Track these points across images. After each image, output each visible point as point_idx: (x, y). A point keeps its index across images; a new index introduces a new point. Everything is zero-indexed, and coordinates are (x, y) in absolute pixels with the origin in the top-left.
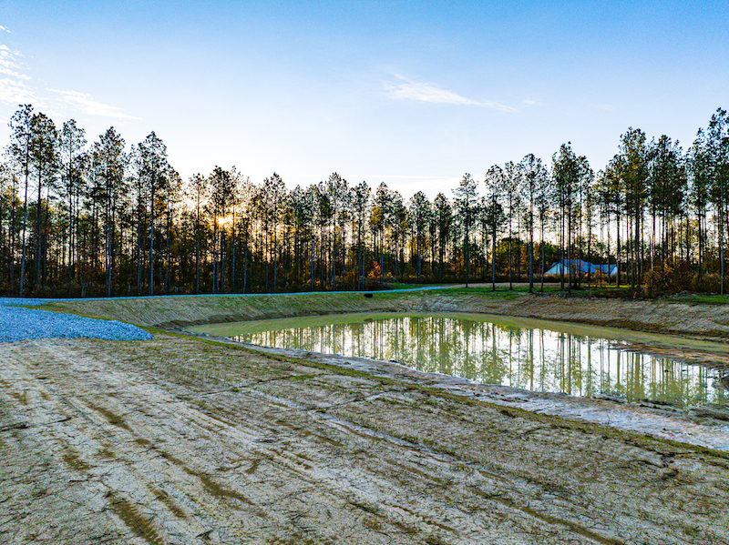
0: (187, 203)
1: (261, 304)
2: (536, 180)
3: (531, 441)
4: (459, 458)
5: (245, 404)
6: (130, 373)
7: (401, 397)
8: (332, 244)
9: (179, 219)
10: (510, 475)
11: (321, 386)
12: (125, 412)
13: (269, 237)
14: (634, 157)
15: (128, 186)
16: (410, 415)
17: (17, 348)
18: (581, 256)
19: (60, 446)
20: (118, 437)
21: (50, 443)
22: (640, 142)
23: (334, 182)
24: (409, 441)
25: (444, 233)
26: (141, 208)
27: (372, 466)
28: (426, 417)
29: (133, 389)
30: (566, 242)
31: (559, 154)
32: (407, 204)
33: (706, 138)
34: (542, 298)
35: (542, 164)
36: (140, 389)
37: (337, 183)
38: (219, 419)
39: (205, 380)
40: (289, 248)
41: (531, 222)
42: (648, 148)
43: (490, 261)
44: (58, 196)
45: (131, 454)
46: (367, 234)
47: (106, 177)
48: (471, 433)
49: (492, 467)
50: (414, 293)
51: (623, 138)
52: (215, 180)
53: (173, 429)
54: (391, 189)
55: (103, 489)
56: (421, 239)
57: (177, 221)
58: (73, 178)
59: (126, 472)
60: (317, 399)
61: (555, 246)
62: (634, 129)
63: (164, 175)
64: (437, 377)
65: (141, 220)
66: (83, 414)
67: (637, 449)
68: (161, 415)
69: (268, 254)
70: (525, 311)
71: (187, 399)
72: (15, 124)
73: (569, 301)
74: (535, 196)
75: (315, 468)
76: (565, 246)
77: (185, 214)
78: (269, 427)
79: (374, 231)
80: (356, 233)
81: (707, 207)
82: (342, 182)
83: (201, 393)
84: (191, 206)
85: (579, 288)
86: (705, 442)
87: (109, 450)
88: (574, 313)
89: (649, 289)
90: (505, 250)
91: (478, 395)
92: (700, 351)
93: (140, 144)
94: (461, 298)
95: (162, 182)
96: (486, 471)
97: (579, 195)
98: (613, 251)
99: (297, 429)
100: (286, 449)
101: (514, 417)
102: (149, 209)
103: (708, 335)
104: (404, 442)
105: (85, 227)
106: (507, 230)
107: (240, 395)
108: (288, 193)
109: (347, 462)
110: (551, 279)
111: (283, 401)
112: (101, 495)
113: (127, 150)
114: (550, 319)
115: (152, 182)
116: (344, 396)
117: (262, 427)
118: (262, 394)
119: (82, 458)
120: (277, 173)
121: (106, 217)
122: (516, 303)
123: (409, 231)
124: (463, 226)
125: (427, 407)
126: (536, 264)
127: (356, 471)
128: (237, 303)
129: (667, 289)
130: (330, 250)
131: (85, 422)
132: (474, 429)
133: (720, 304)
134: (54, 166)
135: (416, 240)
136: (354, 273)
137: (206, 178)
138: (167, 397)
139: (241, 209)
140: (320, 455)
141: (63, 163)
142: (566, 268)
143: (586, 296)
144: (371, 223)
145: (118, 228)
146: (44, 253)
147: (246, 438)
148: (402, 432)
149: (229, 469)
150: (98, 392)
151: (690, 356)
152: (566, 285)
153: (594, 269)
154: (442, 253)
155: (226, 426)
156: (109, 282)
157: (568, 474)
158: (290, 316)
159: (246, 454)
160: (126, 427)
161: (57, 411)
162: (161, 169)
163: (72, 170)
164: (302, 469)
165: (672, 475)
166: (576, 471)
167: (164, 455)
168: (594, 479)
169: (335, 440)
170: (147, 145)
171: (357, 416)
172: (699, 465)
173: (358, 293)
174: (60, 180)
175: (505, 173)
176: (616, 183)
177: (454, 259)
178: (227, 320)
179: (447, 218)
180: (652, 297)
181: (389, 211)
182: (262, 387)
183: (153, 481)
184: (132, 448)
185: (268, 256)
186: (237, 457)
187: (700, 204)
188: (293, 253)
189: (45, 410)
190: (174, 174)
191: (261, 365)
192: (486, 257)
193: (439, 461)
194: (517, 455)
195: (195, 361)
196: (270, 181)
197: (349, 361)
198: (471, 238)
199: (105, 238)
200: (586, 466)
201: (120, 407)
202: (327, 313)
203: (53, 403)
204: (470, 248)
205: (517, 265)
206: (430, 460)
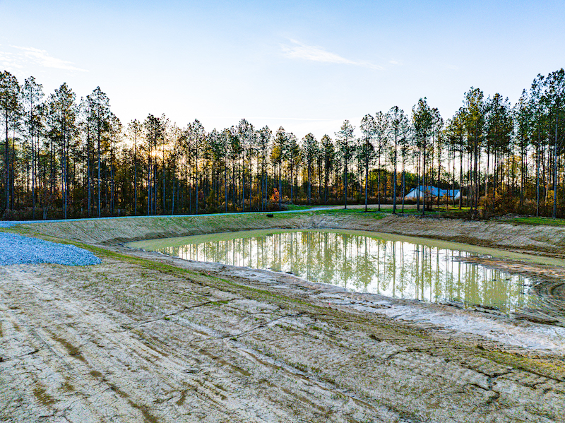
0: (126, 142)
1: (186, 224)
2: (400, 127)
3: (392, 366)
4: (338, 387)
5: (175, 333)
6: (85, 302)
7: (295, 323)
8: (242, 173)
9: (120, 154)
10: (375, 402)
12: (81, 343)
13: (192, 170)
14: (475, 110)
15: (79, 129)
16: (301, 341)
18: (433, 183)
19: (30, 380)
20: (76, 370)
21: (23, 376)
22: (479, 99)
23: (243, 126)
24: (301, 370)
25: (329, 166)
26: (90, 145)
27: (273, 395)
28: (314, 343)
29: (86, 318)
30: (421, 172)
31: (417, 106)
32: (300, 143)
33: (529, 96)
34: (402, 218)
35: (404, 114)
36: (92, 318)
37: (245, 127)
38: (155, 349)
39: (144, 308)
40: (208, 176)
41: (395, 158)
42: (485, 104)
43: (364, 186)
44: (22, 138)
45: (87, 387)
46: (269, 166)
47: (61, 123)
48: (348, 359)
49: (362, 395)
50: (306, 213)
51: (467, 95)
52: (148, 125)
53: (119, 360)
54: (287, 131)
56: (311, 169)
57: (119, 156)
58: (34, 123)
59: (84, 406)
60: (231, 326)
61: (413, 175)
62: (475, 88)
63: (107, 121)
64: (322, 287)
65: (90, 155)
66: (49, 347)
67: (470, 372)
68: (110, 346)
69: (192, 182)
70: (390, 229)
71: (130, 329)
73: (423, 220)
74: (399, 139)
75: (229, 399)
76: (421, 175)
77: (124, 151)
78: (193, 356)
79: (275, 164)
80: (260, 165)
81: (528, 147)
82: (249, 126)
83: (140, 322)
84: (130, 145)
85: (431, 210)
86: (521, 341)
87: (70, 383)
88: (427, 230)
89: (483, 211)
90: (375, 178)
91: (353, 303)
92: (519, 262)
93: (88, 97)
94: (341, 217)
95: (107, 127)
96: (358, 398)
97: (432, 139)
98: (457, 179)
99: (215, 358)
100: (206, 380)
101: (380, 341)
102: (96, 146)
103: (526, 249)
104: (297, 370)
105: (45, 162)
106: (377, 163)
107: (171, 323)
108: (206, 135)
109: (254, 392)
110: (410, 202)
111: (204, 329)
113: (77, 101)
114: (408, 235)
115: (99, 126)
116: (251, 323)
117: (188, 357)
118: (188, 322)
119: (49, 392)
120: (198, 120)
121: (61, 152)
122: (383, 221)
123: (301, 163)
124: (343, 160)
125: (315, 333)
126: (399, 188)
127: (261, 401)
128: (168, 223)
129: (497, 211)
130: (239, 178)
131: (50, 354)
132: (349, 355)
133: (535, 225)
134: (17, 113)
135: (307, 170)
136: (258, 197)
137: (141, 123)
138: (114, 327)
139: (170, 147)
140: (233, 386)
141: (26, 111)
142: (421, 193)
143: (435, 217)
144: (272, 157)
145: (72, 161)
146: (12, 182)
147: (175, 368)
148: (294, 360)
149: (163, 401)
150: (59, 323)
151: (513, 267)
152: (421, 206)
153: (443, 193)
154: (327, 180)
155: (160, 356)
156: (65, 206)
157: (418, 400)
158: (209, 233)
159: (176, 386)
160: (82, 359)
161: (27, 343)
162: (105, 116)
163: (33, 116)
164: (218, 399)
165: (495, 398)
166: (424, 396)
167: (113, 388)
168: (437, 405)
169: (244, 369)
170: (94, 98)
171: (261, 343)
172: (514, 387)
173: (262, 213)
174: (23, 125)
175: (376, 120)
176: (461, 129)
177: (336, 185)
178: (160, 236)
179: (331, 154)
180: (485, 218)
181: (287, 149)
182: (187, 314)
183: (105, 415)
184: (87, 381)
185: (191, 182)
186: (169, 389)
187: (523, 145)
188: (211, 180)
189: (18, 343)
190: (116, 119)
191: (187, 290)
192: (360, 183)
193: (323, 389)
194: (381, 382)
195: (135, 288)
196: (192, 125)
197: (255, 273)
198: (349, 169)
199: (61, 169)
200: (432, 392)
201: (78, 338)
202: (237, 230)
203: (23, 335)
204: (348, 176)
205: (385, 190)
206: (317, 389)
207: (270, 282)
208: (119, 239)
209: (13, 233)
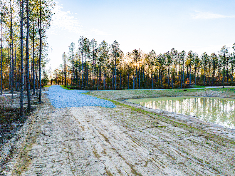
0: (125, 61)
1: (148, 93)
4: (219, 173)
5: (144, 137)
6: (110, 121)
7: (197, 139)
8: (172, 72)
9: (123, 65)
11: (168, 131)
12: (109, 137)
13: (151, 71)
15: (109, 57)
16: (200, 148)
17: (81, 109)
19: (93, 148)
20: (107, 146)
21: (90, 146)
23: (173, 51)
24: (200, 161)
25: (215, 67)
26: (112, 62)
27: (186, 170)
28: (206, 150)
29: (111, 128)
32: (200, 57)
36: (113, 128)
38: (136, 143)
39: (132, 126)
40: (157, 73)
44: (90, 61)
45: (111, 153)
46: (185, 68)
47: (103, 55)
48: (224, 160)
50: (202, 90)
52: (134, 53)
53: (122, 145)
55: (104, 166)
56: (205, 69)
57: (123, 66)
58: (94, 55)
59: (110, 160)
60: (167, 137)
63: (119, 53)
64: (211, 124)
65: (112, 66)
66: (98, 137)
68: (119, 139)
69: (151, 76)
71: (126, 133)
72: (80, 42)
75: (166, 168)
77: (125, 64)
78: (151, 148)
79: (187, 67)
80: (181, 68)
82: (176, 51)
83: (130, 131)
84: (127, 62)
87: (105, 151)
91: (228, 134)
93: (112, 44)
94: (221, 92)
95: (118, 55)
99: (160, 150)
100: (156, 159)
102: (115, 63)
104: (198, 161)
105: (97, 69)
107: (142, 133)
108: (157, 56)
109: (177, 168)
111: (155, 137)
112: (103, 168)
113: (108, 46)
115: (116, 55)
116: (176, 137)
117: (149, 148)
118: (149, 133)
119: (98, 153)
120: (153, 50)
121: (103, 66)
123: (200, 66)
124: (222, 64)
125: (207, 145)
127: (180, 172)
128: (141, 92)
130: (171, 74)
131: (99, 139)
132: (226, 159)
134: (89, 52)
135: (203, 70)
136: (180, 82)
137: (131, 53)
138: (121, 132)
139: (142, 62)
140: (168, 163)
141: (92, 51)
144: (186, 64)
145: (106, 69)
146: (87, 77)
147: (144, 152)
148: (197, 156)
149: (139, 164)
150: (102, 128)
154: (214, 74)
155: (138, 146)
156: (104, 85)
158: (158, 97)
159: (144, 159)
160: (109, 143)
161: (91, 134)
162: (118, 51)
163: (94, 53)
164: (161, 168)
167: (120, 156)
169: (173, 157)
170: (114, 44)
171: (180, 147)
173: (181, 89)
174: (91, 56)
177: (219, 76)
178: (138, 98)
179: (216, 62)
181: (193, 60)
182: (149, 130)
183: (117, 165)
184: (111, 151)
185: (150, 76)
186: (141, 159)
188: (159, 75)
189: (89, 134)
190: (122, 52)
191: (148, 120)
192: (232, 75)
193: (211, 172)
195: (128, 117)
196: (151, 52)
197: (178, 116)
198: (226, 68)
199: (103, 72)
201: (108, 134)
202: (170, 96)
203: (90, 131)
204: (225, 72)
206: (208, 171)
207: (185, 120)
208: (123, 98)
209: (87, 95)
